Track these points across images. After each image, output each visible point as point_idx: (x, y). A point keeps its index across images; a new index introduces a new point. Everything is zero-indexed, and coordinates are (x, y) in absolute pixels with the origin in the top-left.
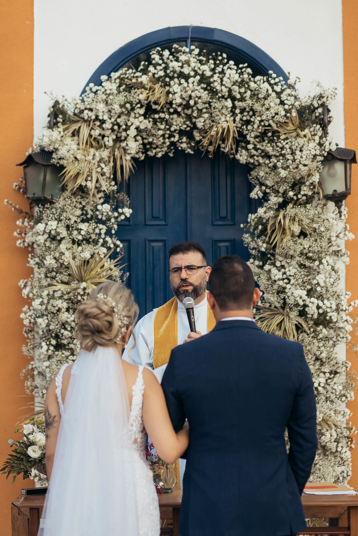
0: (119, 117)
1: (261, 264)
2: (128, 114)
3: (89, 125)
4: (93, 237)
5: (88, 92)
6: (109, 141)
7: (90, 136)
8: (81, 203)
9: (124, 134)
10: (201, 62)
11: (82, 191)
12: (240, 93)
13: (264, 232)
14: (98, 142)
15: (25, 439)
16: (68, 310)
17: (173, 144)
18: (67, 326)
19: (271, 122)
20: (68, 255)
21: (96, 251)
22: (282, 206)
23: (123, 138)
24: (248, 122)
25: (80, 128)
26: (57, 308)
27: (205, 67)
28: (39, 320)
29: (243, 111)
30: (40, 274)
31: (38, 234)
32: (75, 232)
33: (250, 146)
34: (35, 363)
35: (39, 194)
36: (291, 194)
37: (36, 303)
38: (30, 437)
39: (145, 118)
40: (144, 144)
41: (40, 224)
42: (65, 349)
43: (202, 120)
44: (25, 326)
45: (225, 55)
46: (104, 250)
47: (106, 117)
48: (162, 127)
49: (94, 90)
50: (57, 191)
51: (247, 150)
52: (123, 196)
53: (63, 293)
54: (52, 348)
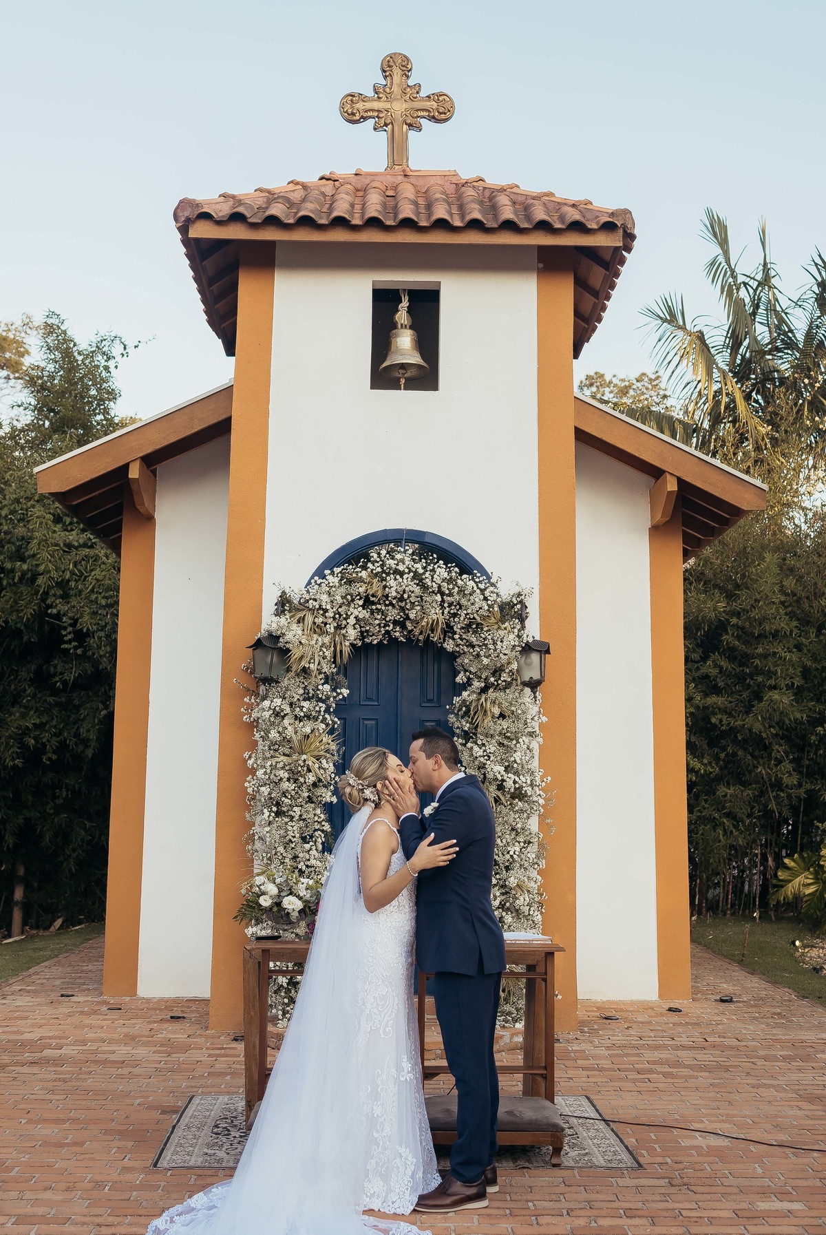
0: (340, 607)
1: (464, 742)
2: (349, 605)
3: (313, 614)
4: (314, 713)
5: (313, 584)
6: (331, 628)
7: (314, 623)
8: (303, 683)
9: (344, 622)
10: (414, 560)
11: (305, 671)
12: (448, 589)
13: (467, 713)
14: (321, 629)
15: (257, 889)
16: (288, 780)
17: (387, 632)
18: (287, 795)
19: (475, 615)
20: (290, 729)
21: (316, 727)
22: (484, 690)
23: (343, 626)
24: (455, 615)
25: (305, 615)
26: (279, 778)
27: (418, 566)
28: (263, 789)
29: (450, 605)
30: (264, 746)
31: (263, 710)
32: (298, 709)
33: (457, 636)
34: (256, 829)
35: (266, 674)
36: (492, 679)
37: (260, 773)
38: (261, 887)
39: (364, 609)
40: (361, 632)
41: (266, 701)
42: (285, 816)
43: (414, 611)
44: (249, 794)
45: (435, 556)
46: (324, 726)
47: (328, 607)
48: (379, 617)
49: (318, 582)
50: (282, 672)
51: (454, 639)
52: (341, 678)
53: (285, 764)
54: (273, 814)
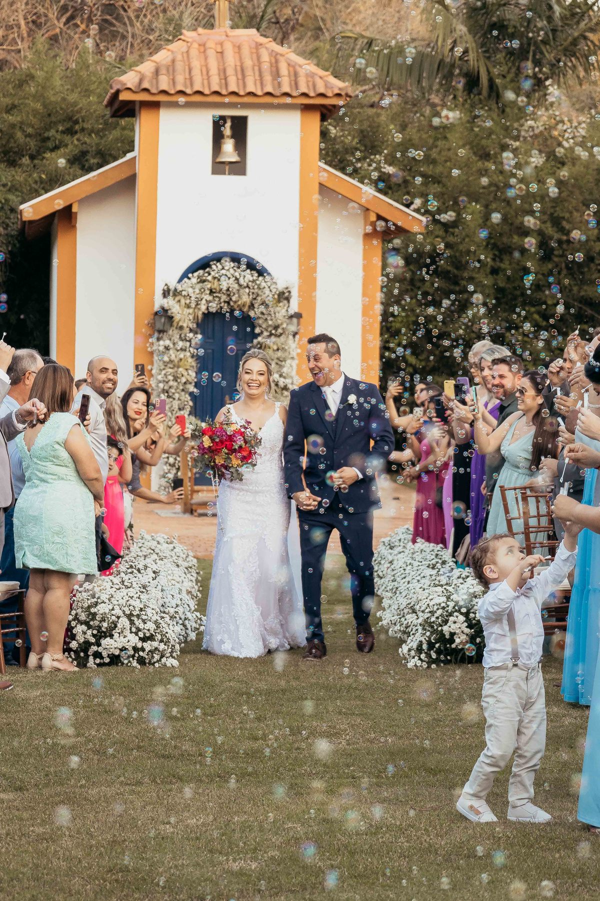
0: (198, 294)
2: (202, 293)
4: (184, 348)
5: (184, 282)
6: (193, 305)
7: (185, 303)
8: (179, 333)
9: (200, 302)
10: (234, 270)
11: (181, 328)
12: (252, 285)
14: (188, 306)
16: (173, 380)
17: (221, 307)
18: (172, 388)
19: (265, 299)
20: (173, 355)
21: (186, 354)
22: (269, 337)
24: (255, 299)
26: (168, 379)
27: (237, 273)
29: (253, 294)
31: (159, 345)
32: (177, 346)
33: (256, 309)
35: (161, 328)
36: (273, 331)
39: (210, 295)
40: (208, 307)
41: (161, 341)
43: (235, 297)
46: (189, 354)
47: (192, 295)
48: (217, 299)
50: (170, 327)
51: (254, 311)
52: (198, 330)
53: (171, 373)
